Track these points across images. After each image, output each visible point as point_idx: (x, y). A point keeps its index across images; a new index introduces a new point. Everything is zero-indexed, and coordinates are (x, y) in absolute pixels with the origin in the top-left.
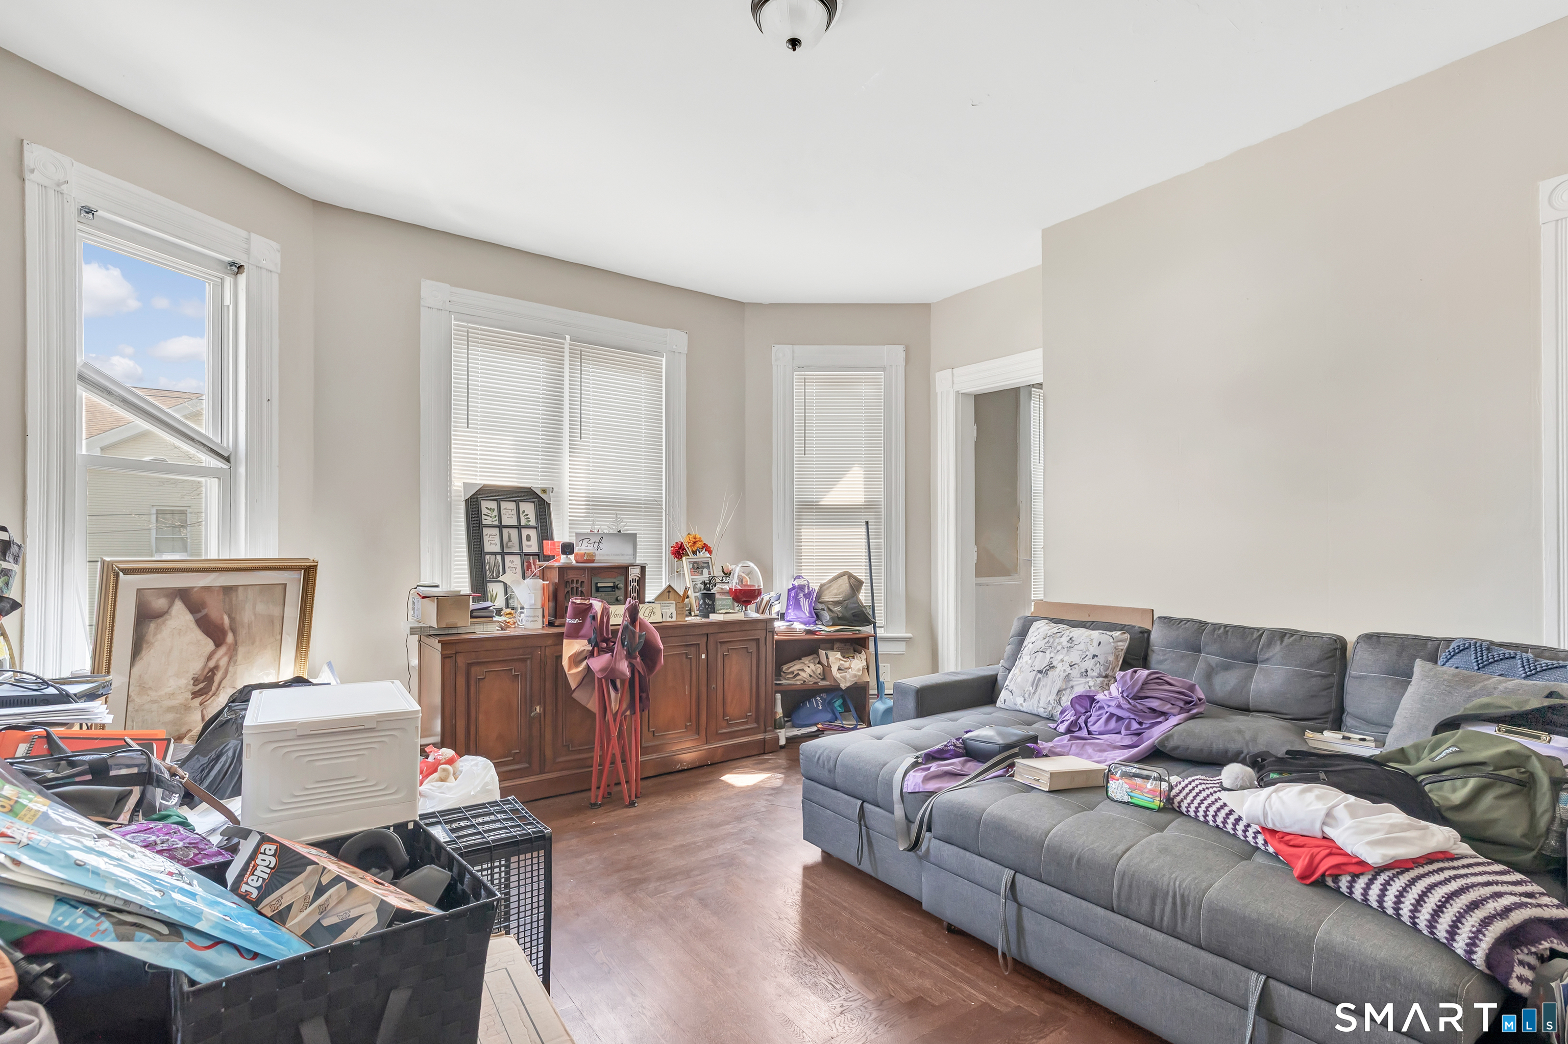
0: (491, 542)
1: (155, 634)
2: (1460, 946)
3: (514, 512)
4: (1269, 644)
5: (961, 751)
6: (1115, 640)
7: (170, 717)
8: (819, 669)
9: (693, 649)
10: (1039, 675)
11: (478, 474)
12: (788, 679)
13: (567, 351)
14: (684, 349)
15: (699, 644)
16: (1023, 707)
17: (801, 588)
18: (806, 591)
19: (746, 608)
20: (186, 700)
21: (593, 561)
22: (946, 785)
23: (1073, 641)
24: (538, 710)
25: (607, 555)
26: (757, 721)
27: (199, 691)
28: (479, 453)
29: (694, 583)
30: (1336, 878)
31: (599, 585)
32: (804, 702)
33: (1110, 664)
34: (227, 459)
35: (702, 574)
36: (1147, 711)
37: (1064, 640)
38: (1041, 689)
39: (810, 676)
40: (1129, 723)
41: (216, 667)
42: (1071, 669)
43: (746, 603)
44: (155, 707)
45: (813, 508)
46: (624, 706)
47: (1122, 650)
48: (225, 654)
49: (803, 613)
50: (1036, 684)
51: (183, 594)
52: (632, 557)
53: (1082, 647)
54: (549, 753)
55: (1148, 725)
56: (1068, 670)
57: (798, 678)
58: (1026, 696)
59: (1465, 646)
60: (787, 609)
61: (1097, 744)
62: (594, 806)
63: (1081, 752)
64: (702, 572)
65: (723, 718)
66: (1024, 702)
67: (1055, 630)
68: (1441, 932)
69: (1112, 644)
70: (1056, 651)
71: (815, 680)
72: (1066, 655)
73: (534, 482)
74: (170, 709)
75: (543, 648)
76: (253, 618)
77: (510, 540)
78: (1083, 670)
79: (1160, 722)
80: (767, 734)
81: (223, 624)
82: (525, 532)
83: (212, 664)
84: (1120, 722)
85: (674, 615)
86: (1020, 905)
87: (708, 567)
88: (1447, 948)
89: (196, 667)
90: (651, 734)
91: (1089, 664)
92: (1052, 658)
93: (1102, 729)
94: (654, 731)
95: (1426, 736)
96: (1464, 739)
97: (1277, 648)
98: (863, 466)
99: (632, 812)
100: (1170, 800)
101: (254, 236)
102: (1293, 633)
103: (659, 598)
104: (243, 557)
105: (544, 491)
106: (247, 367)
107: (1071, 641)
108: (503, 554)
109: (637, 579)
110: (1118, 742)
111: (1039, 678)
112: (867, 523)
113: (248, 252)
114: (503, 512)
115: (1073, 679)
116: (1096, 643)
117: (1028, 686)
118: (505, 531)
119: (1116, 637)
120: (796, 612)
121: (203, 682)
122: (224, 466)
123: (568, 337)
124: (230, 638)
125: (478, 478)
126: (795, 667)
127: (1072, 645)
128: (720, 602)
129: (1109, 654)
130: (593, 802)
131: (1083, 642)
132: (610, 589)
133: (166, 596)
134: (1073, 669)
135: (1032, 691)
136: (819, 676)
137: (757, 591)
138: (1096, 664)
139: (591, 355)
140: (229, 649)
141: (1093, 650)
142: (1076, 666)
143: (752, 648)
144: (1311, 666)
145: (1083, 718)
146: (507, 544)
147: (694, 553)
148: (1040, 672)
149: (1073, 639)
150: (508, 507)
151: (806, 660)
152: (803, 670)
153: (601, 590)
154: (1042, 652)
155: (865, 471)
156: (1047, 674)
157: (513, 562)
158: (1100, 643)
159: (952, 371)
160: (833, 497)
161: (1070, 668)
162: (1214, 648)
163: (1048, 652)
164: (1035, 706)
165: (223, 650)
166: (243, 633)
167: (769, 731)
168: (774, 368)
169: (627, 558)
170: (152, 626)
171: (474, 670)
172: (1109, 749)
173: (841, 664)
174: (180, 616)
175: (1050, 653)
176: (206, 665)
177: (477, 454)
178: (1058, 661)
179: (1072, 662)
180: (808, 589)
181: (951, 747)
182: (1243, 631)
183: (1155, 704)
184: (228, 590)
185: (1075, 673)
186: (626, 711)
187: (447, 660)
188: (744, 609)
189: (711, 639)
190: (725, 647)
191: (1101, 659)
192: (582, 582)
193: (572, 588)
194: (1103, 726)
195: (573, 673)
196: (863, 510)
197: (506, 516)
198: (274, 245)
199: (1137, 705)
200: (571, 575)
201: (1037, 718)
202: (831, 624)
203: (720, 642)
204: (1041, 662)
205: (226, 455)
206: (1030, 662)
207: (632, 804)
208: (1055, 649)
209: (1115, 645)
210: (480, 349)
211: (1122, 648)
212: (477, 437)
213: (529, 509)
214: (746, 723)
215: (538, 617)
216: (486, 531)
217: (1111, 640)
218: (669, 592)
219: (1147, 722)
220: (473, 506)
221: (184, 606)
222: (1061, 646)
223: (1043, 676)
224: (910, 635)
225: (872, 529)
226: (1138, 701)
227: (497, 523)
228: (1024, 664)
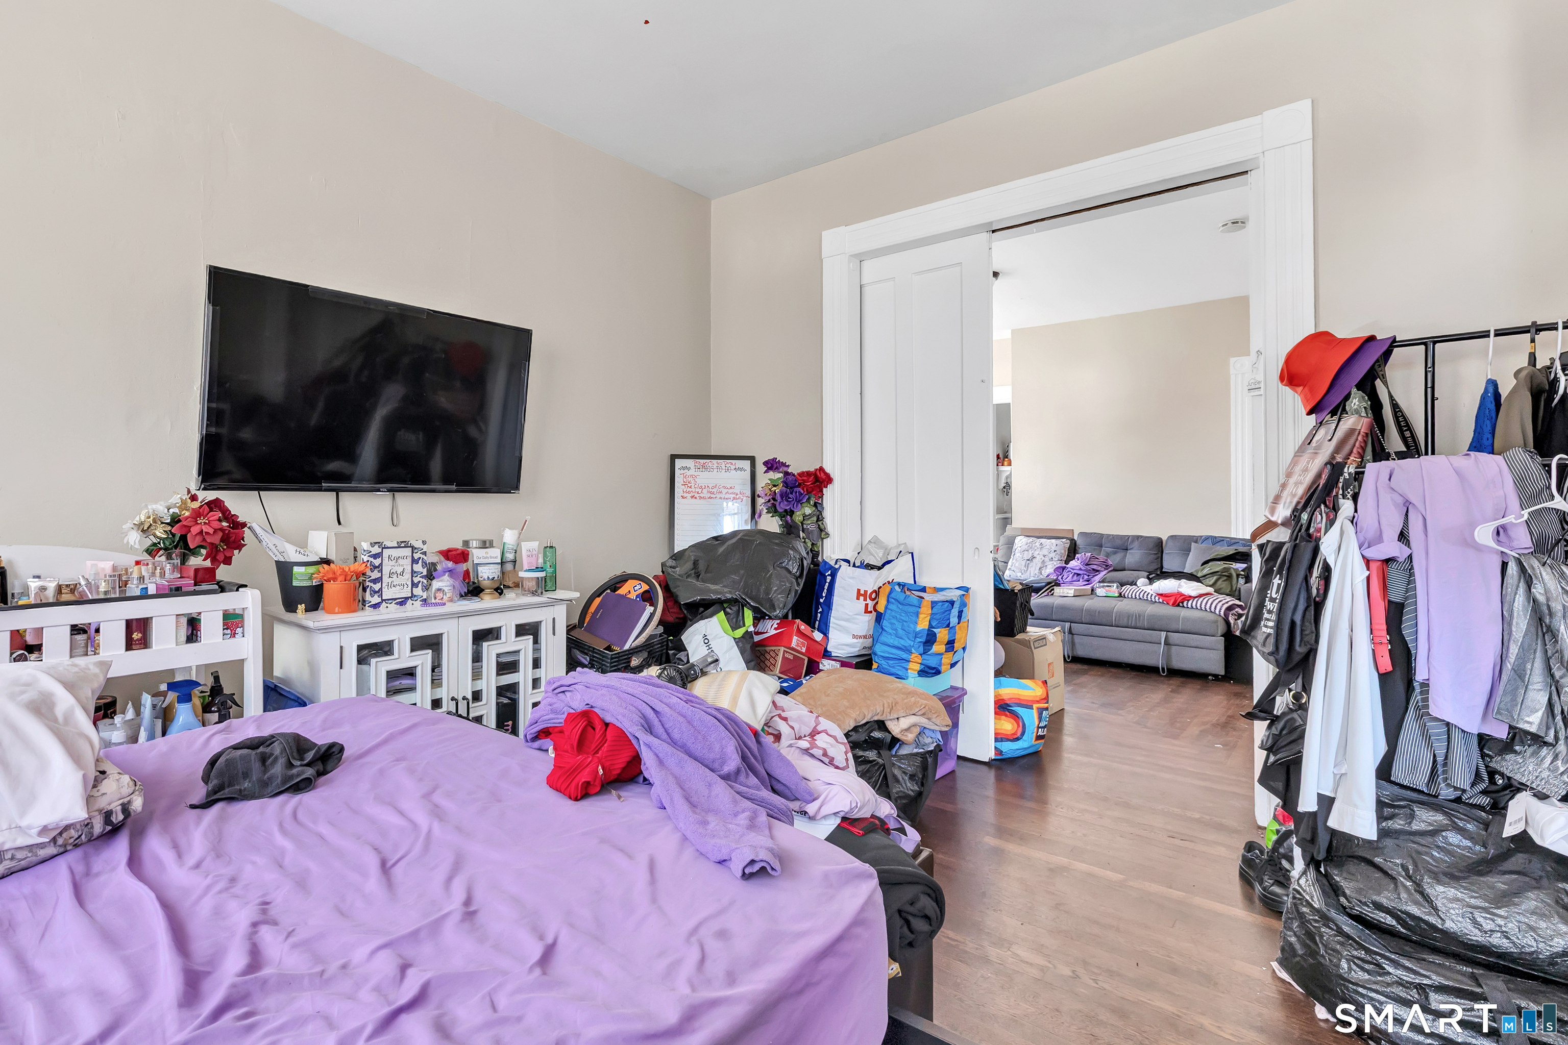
2: (1217, 612)
4: (1133, 541)
10: (1028, 562)
30: (1182, 603)
33: (1064, 554)
37: (1038, 544)
38: (1030, 568)
50: (1027, 566)
53: (1048, 547)
56: (1043, 558)
59: (1207, 538)
66: (1022, 575)
67: (1029, 541)
68: (1213, 609)
69: (1060, 546)
70: (1032, 551)
72: (1040, 552)
78: (1050, 558)
86: (1073, 634)
88: (1215, 613)
91: (1053, 555)
92: (1031, 554)
95: (1199, 567)
96: (1211, 566)
97: (1136, 544)
100: (1121, 594)
102: (1142, 537)
107: (1040, 546)
115: (1049, 561)
116: (1055, 545)
117: (1023, 567)
119: (1061, 542)
127: (1042, 547)
129: (1061, 549)
134: (1045, 558)
135: (1026, 569)
138: (1057, 556)
141: (1054, 548)
142: (1046, 556)
144: (1150, 550)
145: (1060, 577)
148: (1028, 560)
149: (1042, 545)
154: (1025, 551)
156: (1032, 561)
162: (1108, 545)
163: (1028, 551)
164: (1029, 576)
178: (1036, 555)
179: (1044, 555)
182: (1122, 537)
183: (1095, 567)
185: (1047, 559)
191: (1058, 552)
194: (1071, 579)
199: (1088, 568)
204: (1028, 555)
206: (1021, 556)
209: (1064, 545)
211: (1065, 548)
217: (1059, 544)
222: (1035, 548)
226: (1088, 566)
228: (1018, 558)
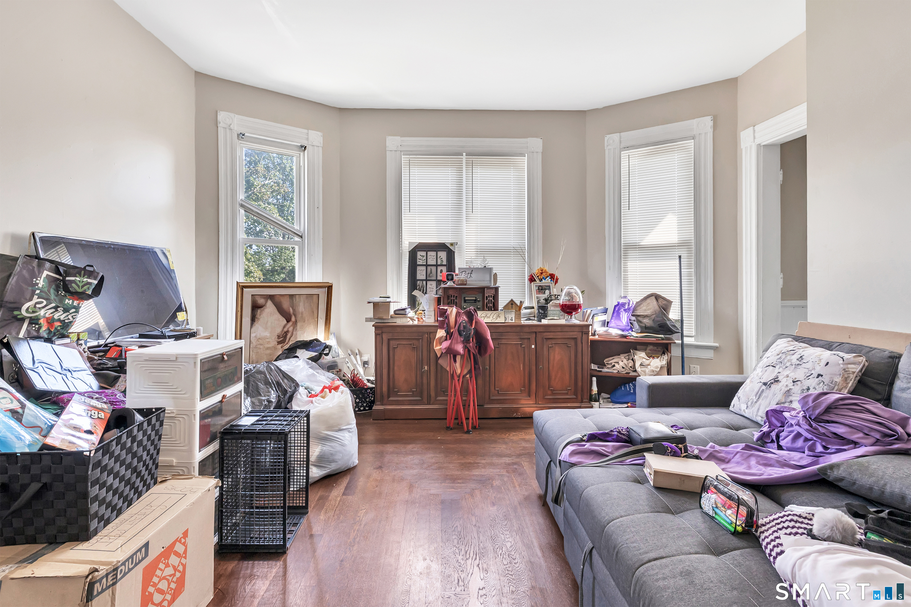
0: (421, 274)
1: (260, 315)
3: (435, 257)
5: (624, 437)
6: (846, 362)
7: (268, 352)
8: (631, 364)
9: (526, 341)
10: (764, 387)
11: (417, 237)
12: (608, 368)
13: (464, 162)
14: (540, 150)
15: (529, 338)
16: (745, 413)
17: (623, 305)
18: (626, 307)
19: (571, 317)
20: (275, 345)
21: (465, 285)
22: (587, 461)
23: (802, 359)
24: (426, 368)
25: (476, 281)
26: (575, 394)
27: (280, 341)
28: (417, 225)
29: (538, 299)
31: (466, 298)
32: (621, 386)
33: (835, 385)
34: (301, 237)
35: (544, 293)
36: (830, 435)
37: (796, 357)
38: (763, 400)
39: (623, 368)
40: (814, 445)
41: (288, 331)
42: (794, 385)
43: (570, 313)
44: (261, 347)
45: (636, 248)
46: (465, 371)
47: (854, 372)
48: (292, 326)
49: (621, 323)
51: (271, 297)
52: (489, 282)
53: (810, 365)
54: (433, 394)
55: (833, 451)
57: (614, 368)
58: (749, 403)
60: (612, 319)
61: (766, 458)
62: (448, 428)
63: (743, 462)
64: (545, 292)
65: (549, 388)
66: (747, 409)
67: (791, 348)
69: (842, 366)
70: (784, 367)
71: (627, 371)
72: (793, 371)
73: (446, 239)
74: (268, 348)
75: (429, 334)
76: (304, 310)
77: (431, 273)
78: (805, 388)
79: (845, 450)
80: (583, 404)
81: (290, 312)
82: (439, 268)
83: (285, 330)
84: (806, 443)
85: (513, 319)
86: (594, 577)
87: (549, 289)
89: (279, 330)
90: (496, 392)
91: (812, 382)
92: (779, 373)
93: (789, 445)
94: (498, 390)
98: (677, 214)
99: (466, 436)
101: (311, 132)
103: (506, 307)
104: (306, 281)
105: (452, 244)
106: (308, 193)
107: (800, 359)
108: (426, 280)
109: (492, 295)
110: (794, 461)
111: (763, 390)
112: (680, 257)
113: (307, 139)
114: (428, 257)
115: (793, 395)
116: (824, 363)
117: (753, 395)
118: (429, 268)
119: (847, 359)
120: (616, 322)
121: (282, 337)
122: (299, 240)
123: (464, 154)
124: (293, 319)
125: (417, 239)
126: (613, 360)
127: (801, 363)
128: (551, 312)
129: (835, 375)
130: (448, 426)
131: (811, 360)
132: (474, 301)
133: (264, 298)
134: (795, 385)
135: (755, 400)
136: (630, 368)
137: (577, 306)
138: (820, 383)
139: (479, 162)
140: (293, 324)
141: (820, 370)
142: (799, 383)
143: (572, 343)
146: (429, 274)
147: (541, 280)
148: (765, 384)
149: (804, 357)
150: (432, 254)
151: (622, 356)
152: (618, 363)
153: (467, 301)
154: (773, 366)
155: (678, 218)
156: (770, 387)
157: (432, 285)
158: (827, 364)
159: (754, 129)
160: (650, 239)
161: (792, 384)
163: (777, 367)
164: (755, 414)
165: (290, 323)
166: (299, 316)
167: (585, 402)
168: (607, 152)
169: (486, 282)
170: (259, 311)
171: (392, 342)
172: (777, 465)
173: (643, 362)
174: (270, 307)
175: (779, 368)
176: (283, 330)
177: (416, 226)
178: (783, 376)
179: (796, 378)
180: (629, 305)
181: (616, 433)
184: (292, 296)
186: (466, 374)
187: (378, 336)
188: (570, 318)
189: (538, 335)
190: (550, 342)
191: (826, 379)
192: (456, 297)
193: (451, 300)
194: (790, 442)
195: (438, 348)
196: (677, 248)
197: (430, 260)
198: (320, 134)
199: (820, 428)
200: (451, 292)
201: (753, 425)
202: (639, 331)
203: (545, 338)
204: (769, 375)
205: (301, 235)
206: (760, 374)
207: (468, 432)
208: (784, 365)
209: (845, 366)
210: (416, 169)
211: (854, 370)
212: (416, 217)
213: (443, 255)
214: (567, 394)
215: (431, 316)
216: (419, 268)
217: (841, 362)
218: (512, 304)
219: (833, 448)
220: (413, 254)
221: (272, 303)
222: (790, 363)
223: (767, 388)
224: (717, 345)
225: (683, 261)
226: (822, 424)
227: (425, 263)
228: (755, 376)
